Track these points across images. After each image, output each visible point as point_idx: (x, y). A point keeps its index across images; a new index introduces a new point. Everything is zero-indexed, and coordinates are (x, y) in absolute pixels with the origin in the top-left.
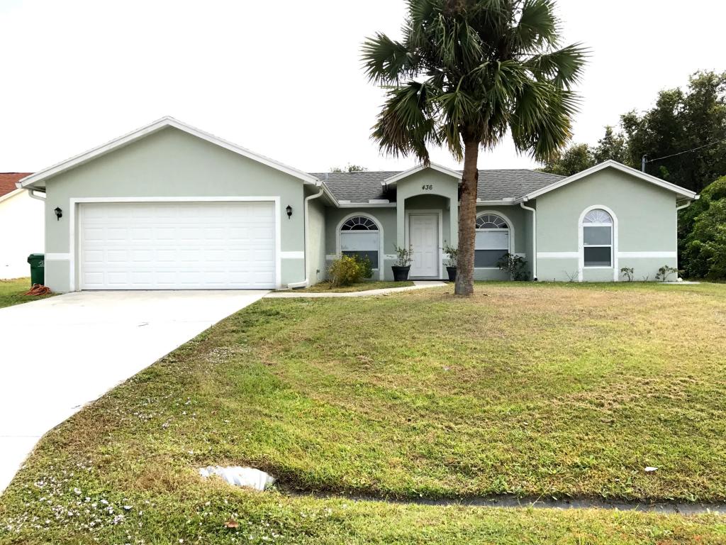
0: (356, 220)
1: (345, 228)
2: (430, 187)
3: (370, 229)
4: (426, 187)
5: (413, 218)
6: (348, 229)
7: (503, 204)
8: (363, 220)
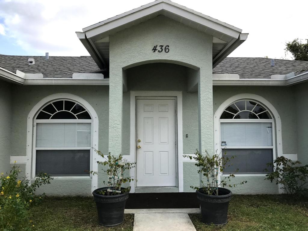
0: (59, 104)
1: (41, 116)
2: (167, 49)
3: (80, 117)
4: (159, 48)
5: (141, 103)
6: (47, 117)
7: (271, 84)
8: (69, 104)
